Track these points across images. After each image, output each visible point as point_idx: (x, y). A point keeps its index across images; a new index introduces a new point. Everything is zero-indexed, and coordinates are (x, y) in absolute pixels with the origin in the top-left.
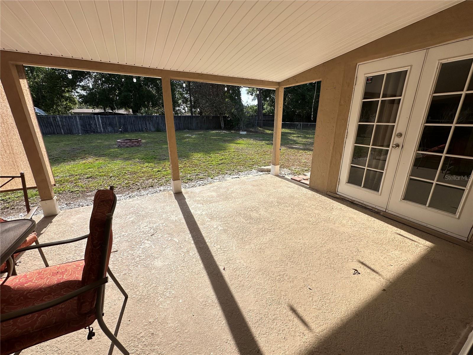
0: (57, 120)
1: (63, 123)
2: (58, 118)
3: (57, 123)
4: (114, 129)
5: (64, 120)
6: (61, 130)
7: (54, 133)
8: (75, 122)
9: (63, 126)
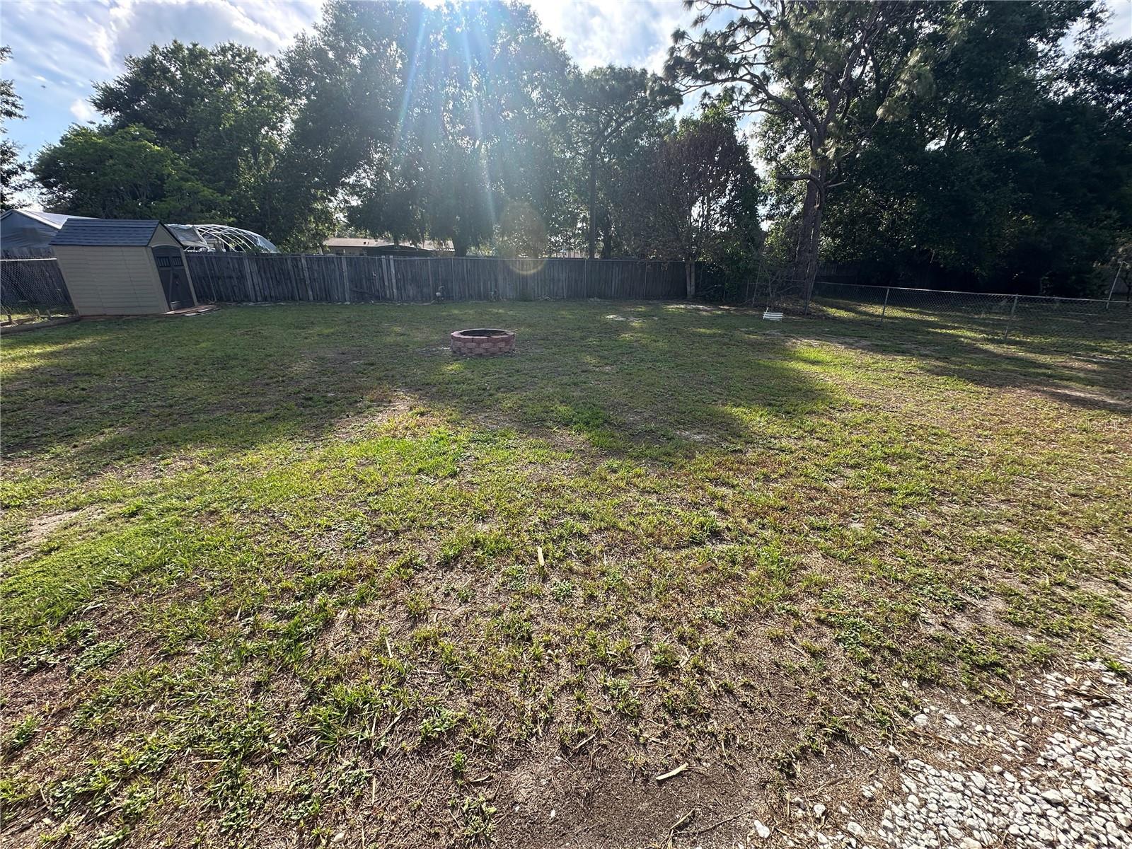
0: (300, 267)
1: (313, 274)
2: (303, 261)
3: (301, 273)
4: (421, 291)
5: (315, 267)
6: (307, 291)
7: (293, 299)
8: (337, 273)
9: (312, 280)
